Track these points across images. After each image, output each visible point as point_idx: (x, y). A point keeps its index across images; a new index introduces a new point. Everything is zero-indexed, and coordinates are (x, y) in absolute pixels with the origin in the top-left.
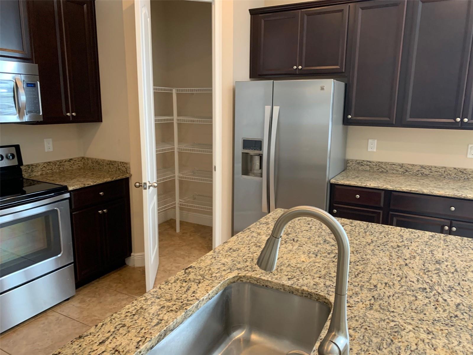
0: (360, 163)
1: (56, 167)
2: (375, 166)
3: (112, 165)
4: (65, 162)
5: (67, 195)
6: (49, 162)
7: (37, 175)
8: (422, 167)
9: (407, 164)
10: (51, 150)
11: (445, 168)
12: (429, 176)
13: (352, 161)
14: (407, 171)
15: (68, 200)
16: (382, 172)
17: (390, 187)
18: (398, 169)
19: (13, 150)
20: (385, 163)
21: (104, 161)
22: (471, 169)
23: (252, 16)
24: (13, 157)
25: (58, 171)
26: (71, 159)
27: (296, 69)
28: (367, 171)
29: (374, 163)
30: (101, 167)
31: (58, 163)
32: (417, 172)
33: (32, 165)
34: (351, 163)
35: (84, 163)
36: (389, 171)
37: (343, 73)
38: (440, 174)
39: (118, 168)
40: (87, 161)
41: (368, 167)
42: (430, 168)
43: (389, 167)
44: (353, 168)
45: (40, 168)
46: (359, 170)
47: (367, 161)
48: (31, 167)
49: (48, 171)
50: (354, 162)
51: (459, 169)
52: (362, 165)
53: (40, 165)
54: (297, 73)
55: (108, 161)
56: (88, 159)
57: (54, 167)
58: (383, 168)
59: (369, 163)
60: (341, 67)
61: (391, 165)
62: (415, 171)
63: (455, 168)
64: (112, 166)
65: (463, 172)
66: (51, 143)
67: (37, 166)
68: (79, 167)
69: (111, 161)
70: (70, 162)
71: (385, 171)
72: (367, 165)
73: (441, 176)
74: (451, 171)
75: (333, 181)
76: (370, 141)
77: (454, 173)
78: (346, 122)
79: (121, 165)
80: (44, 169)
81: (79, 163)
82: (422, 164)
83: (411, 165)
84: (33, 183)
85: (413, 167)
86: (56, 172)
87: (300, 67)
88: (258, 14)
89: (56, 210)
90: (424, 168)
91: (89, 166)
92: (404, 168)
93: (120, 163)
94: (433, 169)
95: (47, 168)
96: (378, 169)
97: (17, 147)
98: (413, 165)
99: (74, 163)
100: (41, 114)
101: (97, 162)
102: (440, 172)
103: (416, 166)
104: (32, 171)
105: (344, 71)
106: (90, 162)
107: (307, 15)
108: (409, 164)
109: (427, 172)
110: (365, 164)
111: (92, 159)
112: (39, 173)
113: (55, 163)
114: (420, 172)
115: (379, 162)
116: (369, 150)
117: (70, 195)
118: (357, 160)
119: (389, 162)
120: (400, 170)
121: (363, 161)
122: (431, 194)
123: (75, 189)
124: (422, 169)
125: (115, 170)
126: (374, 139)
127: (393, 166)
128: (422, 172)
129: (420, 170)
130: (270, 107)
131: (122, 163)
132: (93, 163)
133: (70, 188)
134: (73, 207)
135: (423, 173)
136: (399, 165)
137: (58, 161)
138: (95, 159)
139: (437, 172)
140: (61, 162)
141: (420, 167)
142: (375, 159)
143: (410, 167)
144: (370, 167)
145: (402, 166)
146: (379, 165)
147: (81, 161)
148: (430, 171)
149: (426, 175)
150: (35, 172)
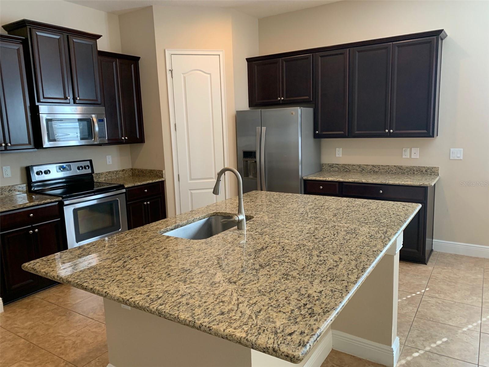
0: (331, 166)
1: (114, 175)
2: (341, 168)
3: (152, 172)
4: (120, 172)
5: (124, 191)
6: (110, 172)
7: (102, 180)
8: (373, 166)
9: (362, 165)
10: (111, 163)
11: (389, 166)
12: (378, 172)
13: (326, 164)
14: (363, 170)
15: (124, 194)
16: (347, 171)
17: (341, 180)
18: (357, 169)
19: (88, 163)
20: (348, 165)
21: (146, 170)
22: (405, 166)
23: (249, 63)
24: (89, 168)
25: (115, 178)
26: (124, 170)
27: (280, 99)
28: (336, 171)
29: (340, 165)
30: (145, 174)
31: (115, 172)
32: (370, 170)
33: (99, 174)
34: (325, 166)
35: (132, 173)
36: (351, 170)
37: (311, 101)
38: (386, 170)
39: (157, 175)
40: (134, 171)
41: (337, 168)
42: (379, 166)
43: (351, 168)
44: (326, 170)
45: (103, 175)
46: (331, 171)
47: (336, 164)
48: (98, 175)
49: (109, 178)
50: (327, 165)
51: (397, 166)
52: (333, 167)
53: (104, 173)
54: (281, 102)
55: (150, 170)
56: (135, 169)
57: (113, 175)
58: (347, 169)
59: (337, 166)
60: (310, 98)
61: (352, 166)
62: (369, 170)
63: (395, 166)
64: (152, 174)
65: (400, 168)
66: (111, 159)
67: (102, 174)
68: (129, 176)
69: (151, 170)
70: (123, 171)
71: (349, 170)
72: (336, 167)
73: (386, 172)
74: (392, 168)
75: (305, 178)
76: (337, 149)
77: (395, 170)
78: (316, 136)
79: (158, 172)
80: (106, 176)
81: (129, 172)
82: (373, 164)
83: (366, 165)
84: (99, 186)
85: (367, 167)
86: (114, 179)
87: (283, 98)
88: (253, 61)
89: (117, 200)
90: (375, 167)
91: (136, 174)
92: (361, 167)
93: (158, 171)
94: (380, 167)
95: (109, 176)
96: (344, 170)
97: (91, 161)
98: (367, 165)
99: (125, 172)
100: (107, 139)
101: (141, 171)
102: (385, 169)
103: (369, 165)
104: (99, 178)
105: (312, 100)
106: (137, 171)
107: (286, 62)
108: (364, 165)
109: (377, 170)
110: (334, 166)
111: (138, 170)
112: (104, 179)
113: (113, 172)
114: (372, 170)
115: (344, 164)
116: (337, 156)
117: (126, 190)
118: (329, 164)
119: (350, 164)
120: (358, 169)
121: (333, 164)
122: (367, 182)
123: (129, 187)
124: (373, 168)
125: (154, 176)
126: (339, 147)
127: (354, 166)
128: (374, 169)
129: (372, 168)
130: (260, 127)
131: (159, 171)
132: (139, 172)
133: (126, 186)
134: (128, 199)
135: (374, 171)
136: (358, 166)
137: (115, 171)
138: (140, 169)
139: (384, 169)
140: (117, 172)
141: (372, 166)
142: (342, 162)
143: (365, 167)
144: (338, 168)
145: (359, 166)
146: (344, 166)
147: (130, 171)
148: (379, 169)
149: (376, 172)
150: (101, 178)
